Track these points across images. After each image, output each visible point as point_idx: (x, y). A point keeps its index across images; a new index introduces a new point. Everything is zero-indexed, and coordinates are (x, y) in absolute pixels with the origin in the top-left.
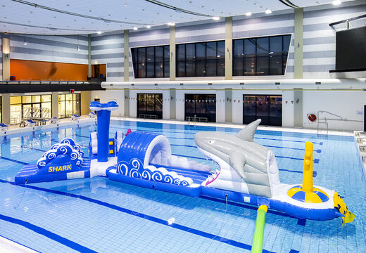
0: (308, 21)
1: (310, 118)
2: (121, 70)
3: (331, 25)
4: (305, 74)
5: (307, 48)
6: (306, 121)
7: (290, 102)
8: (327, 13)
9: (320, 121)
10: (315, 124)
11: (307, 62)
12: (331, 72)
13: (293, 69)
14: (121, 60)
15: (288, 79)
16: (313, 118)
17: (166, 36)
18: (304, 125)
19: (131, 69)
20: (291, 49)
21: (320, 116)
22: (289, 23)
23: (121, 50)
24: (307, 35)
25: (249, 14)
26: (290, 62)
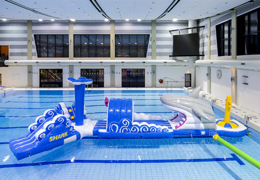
0: (158, 28)
1: (160, 81)
2: (25, 50)
3: (170, 31)
4: (157, 57)
5: (159, 43)
6: (158, 83)
7: (149, 73)
8: (168, 24)
9: (165, 83)
10: (162, 85)
11: (158, 50)
12: (170, 56)
13: (151, 54)
14: (25, 43)
15: (148, 60)
16: (161, 81)
17: (66, 28)
18: (157, 86)
19: (34, 50)
20: (150, 43)
21: (165, 80)
22: (149, 28)
23: (25, 35)
24: (158, 35)
25: (127, 20)
26: (149, 50)
